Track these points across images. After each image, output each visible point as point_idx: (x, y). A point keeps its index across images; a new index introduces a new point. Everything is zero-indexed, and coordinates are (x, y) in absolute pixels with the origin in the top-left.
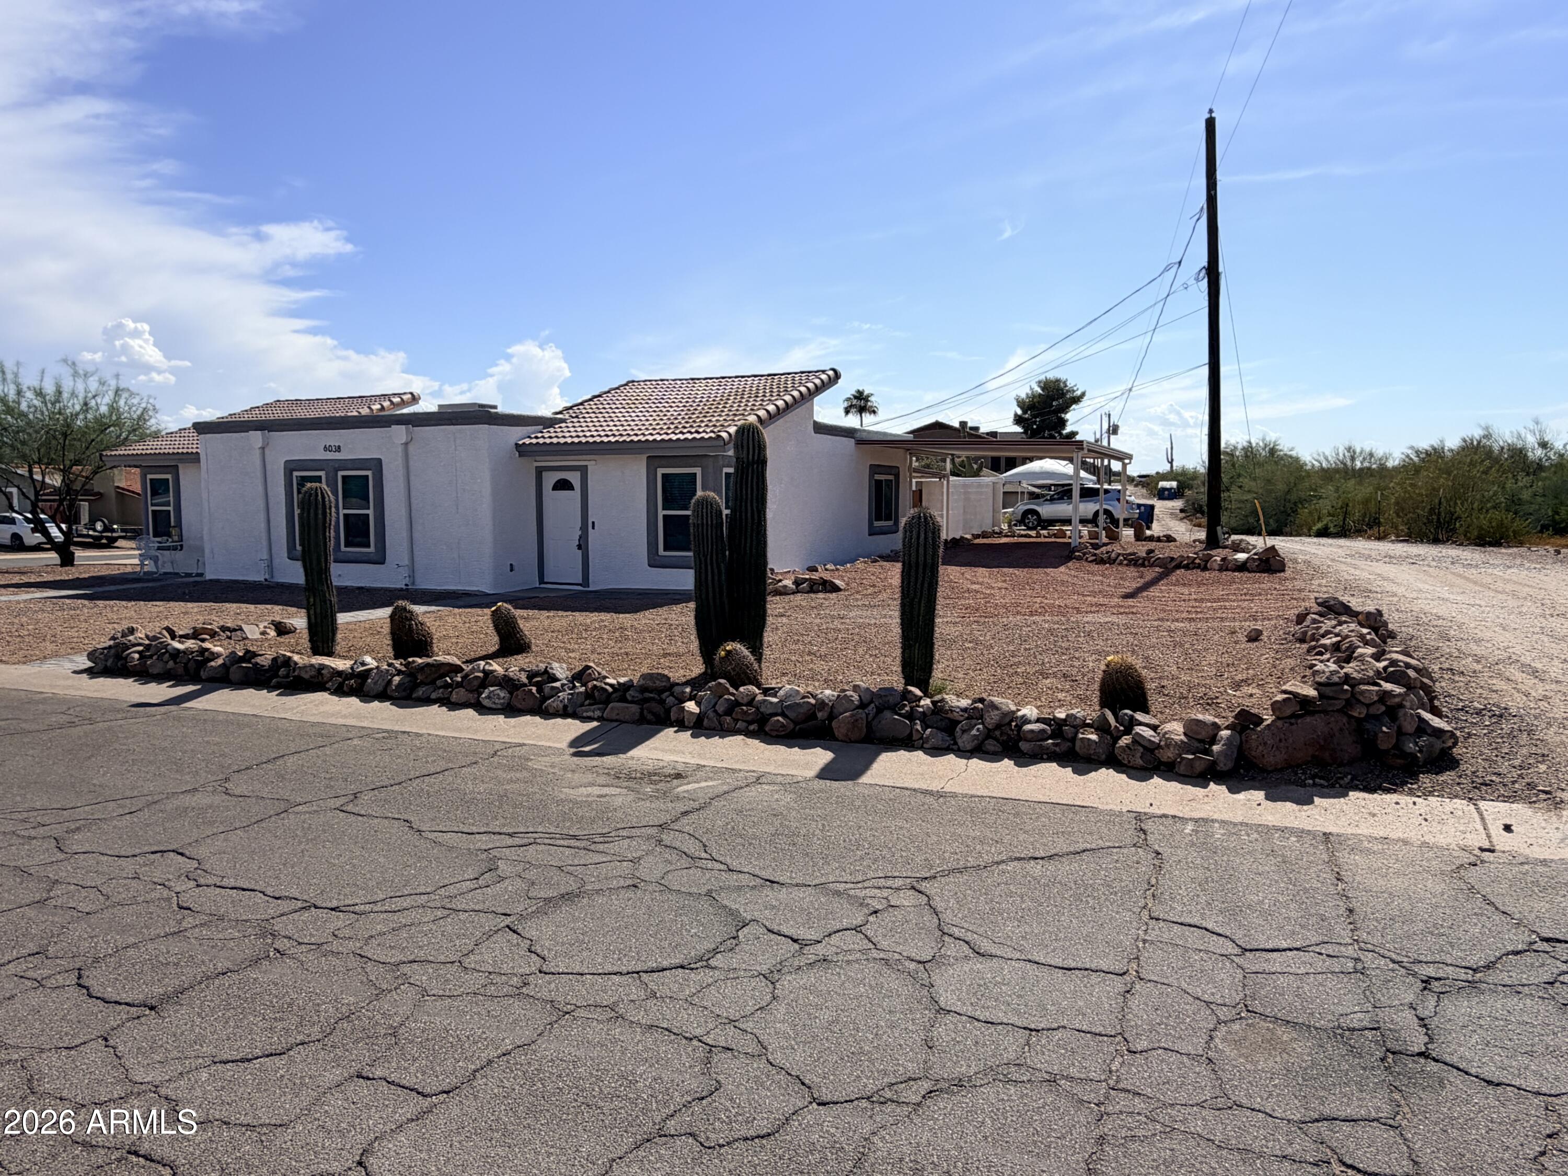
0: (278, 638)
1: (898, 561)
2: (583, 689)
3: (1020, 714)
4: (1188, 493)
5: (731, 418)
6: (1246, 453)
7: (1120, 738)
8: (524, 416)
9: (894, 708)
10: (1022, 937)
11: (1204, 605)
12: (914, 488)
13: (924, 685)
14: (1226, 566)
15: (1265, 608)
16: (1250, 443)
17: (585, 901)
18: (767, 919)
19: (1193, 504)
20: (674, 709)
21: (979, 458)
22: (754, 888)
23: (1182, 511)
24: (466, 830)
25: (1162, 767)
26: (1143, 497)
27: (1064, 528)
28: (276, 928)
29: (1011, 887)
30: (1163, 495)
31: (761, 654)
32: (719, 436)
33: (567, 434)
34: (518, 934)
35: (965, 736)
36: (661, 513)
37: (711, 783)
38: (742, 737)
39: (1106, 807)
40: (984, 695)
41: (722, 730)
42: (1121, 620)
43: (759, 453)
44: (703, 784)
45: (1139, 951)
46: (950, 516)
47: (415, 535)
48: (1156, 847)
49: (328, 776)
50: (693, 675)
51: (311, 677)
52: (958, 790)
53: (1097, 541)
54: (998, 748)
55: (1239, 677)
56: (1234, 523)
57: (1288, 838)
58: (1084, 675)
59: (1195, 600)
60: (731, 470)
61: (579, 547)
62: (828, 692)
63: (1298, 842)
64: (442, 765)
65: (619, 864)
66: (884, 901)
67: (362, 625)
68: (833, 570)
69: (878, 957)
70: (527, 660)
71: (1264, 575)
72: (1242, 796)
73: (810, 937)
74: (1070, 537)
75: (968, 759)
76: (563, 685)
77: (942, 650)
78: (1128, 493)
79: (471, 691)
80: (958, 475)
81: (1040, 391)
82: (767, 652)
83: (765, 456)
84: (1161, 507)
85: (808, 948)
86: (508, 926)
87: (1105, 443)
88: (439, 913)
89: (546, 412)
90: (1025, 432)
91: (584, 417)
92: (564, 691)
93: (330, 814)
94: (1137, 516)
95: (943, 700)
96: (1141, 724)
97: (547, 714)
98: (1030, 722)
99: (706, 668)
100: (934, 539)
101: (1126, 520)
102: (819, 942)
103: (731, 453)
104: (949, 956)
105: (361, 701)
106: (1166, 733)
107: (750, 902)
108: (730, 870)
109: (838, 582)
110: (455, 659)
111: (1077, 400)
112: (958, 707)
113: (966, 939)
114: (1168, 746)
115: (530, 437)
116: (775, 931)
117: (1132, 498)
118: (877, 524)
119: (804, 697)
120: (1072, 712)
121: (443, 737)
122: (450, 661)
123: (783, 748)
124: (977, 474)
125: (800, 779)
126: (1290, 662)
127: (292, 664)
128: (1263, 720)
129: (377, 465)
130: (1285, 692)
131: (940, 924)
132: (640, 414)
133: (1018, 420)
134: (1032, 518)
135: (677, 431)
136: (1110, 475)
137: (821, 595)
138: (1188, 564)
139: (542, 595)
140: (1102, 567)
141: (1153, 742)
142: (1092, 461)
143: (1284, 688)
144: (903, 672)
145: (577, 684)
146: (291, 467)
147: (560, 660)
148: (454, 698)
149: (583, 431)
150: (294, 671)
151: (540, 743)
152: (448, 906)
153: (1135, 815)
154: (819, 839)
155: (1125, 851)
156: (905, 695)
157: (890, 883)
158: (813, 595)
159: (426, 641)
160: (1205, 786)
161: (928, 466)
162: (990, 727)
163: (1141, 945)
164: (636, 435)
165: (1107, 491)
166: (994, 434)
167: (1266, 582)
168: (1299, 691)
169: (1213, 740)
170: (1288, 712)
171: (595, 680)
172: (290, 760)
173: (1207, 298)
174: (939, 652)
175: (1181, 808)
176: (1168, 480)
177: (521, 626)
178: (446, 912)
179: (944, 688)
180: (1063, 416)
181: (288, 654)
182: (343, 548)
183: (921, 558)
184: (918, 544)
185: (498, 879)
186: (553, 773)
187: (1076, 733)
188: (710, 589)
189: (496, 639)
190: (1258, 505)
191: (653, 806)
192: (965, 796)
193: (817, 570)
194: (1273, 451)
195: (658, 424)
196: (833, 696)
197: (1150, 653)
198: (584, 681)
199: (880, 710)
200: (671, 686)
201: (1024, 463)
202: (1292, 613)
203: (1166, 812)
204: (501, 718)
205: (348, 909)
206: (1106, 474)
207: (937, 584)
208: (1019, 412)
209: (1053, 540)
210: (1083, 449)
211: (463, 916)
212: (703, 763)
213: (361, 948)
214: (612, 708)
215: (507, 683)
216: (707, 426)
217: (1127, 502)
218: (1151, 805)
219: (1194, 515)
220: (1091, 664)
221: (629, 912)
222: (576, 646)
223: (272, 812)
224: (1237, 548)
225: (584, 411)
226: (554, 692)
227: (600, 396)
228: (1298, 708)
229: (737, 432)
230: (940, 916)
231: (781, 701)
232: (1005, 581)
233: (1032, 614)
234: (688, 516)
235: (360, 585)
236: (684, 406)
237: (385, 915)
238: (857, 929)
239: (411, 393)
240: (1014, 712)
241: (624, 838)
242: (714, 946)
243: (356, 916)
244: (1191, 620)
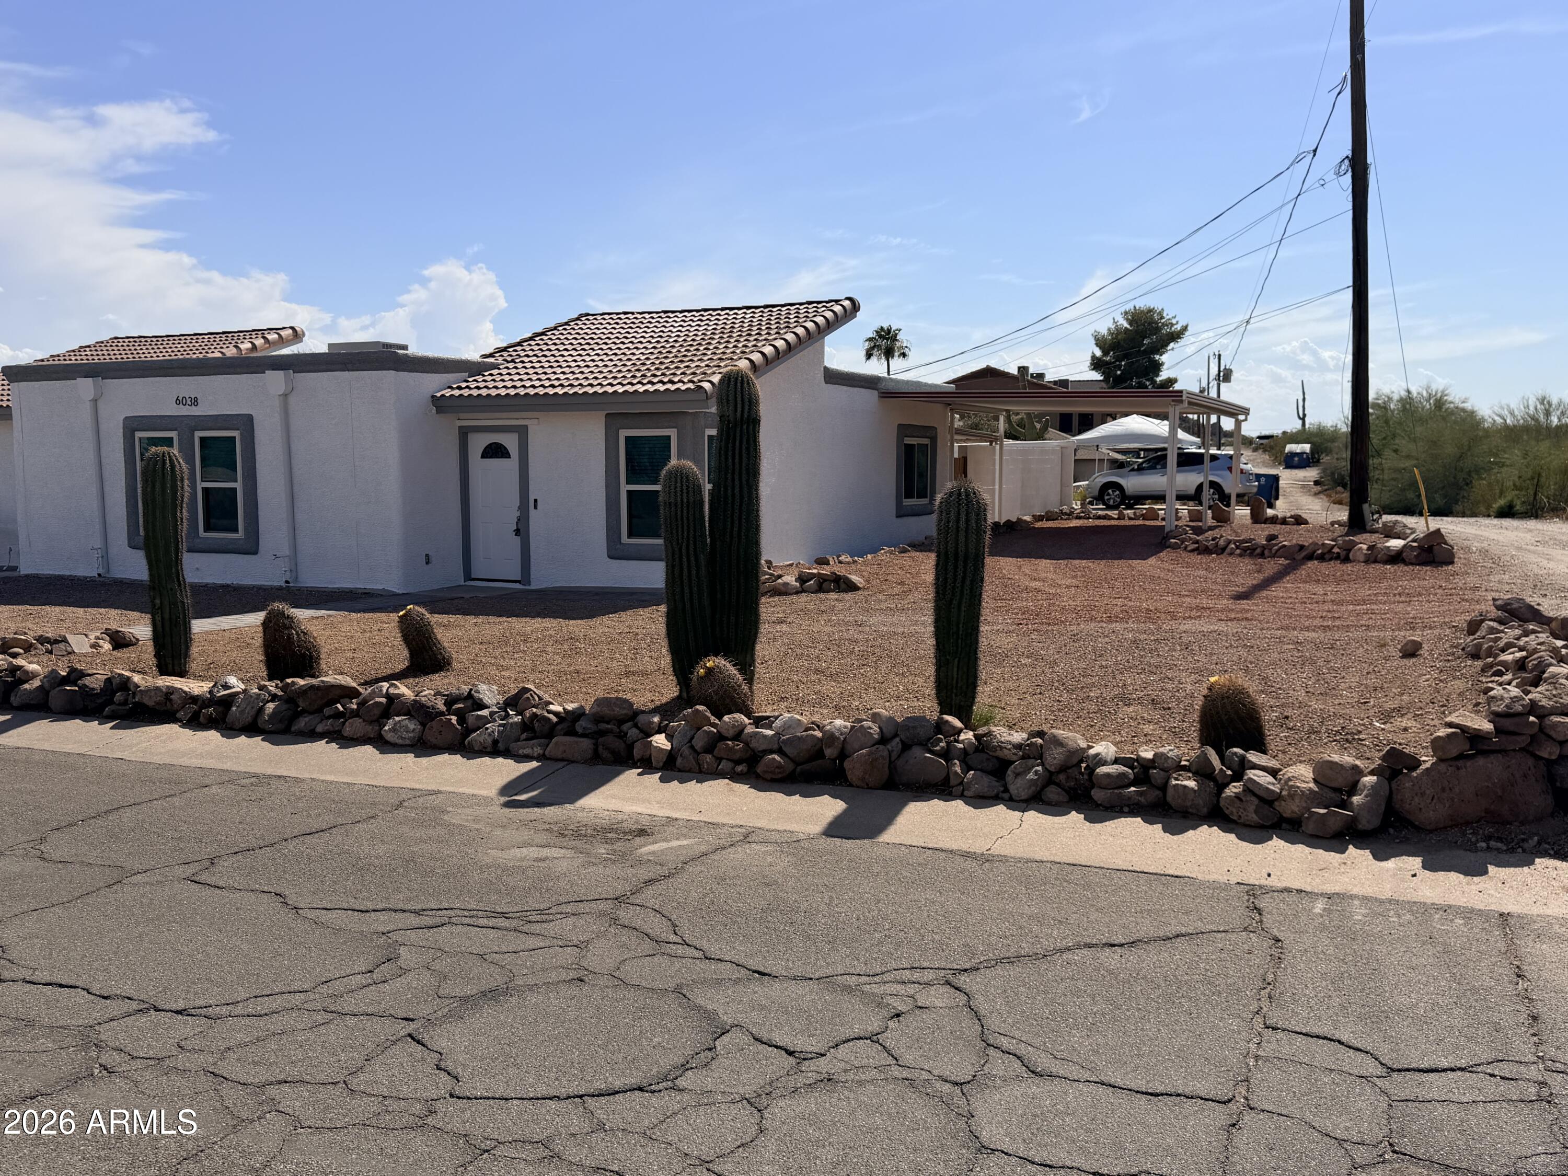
0: (115, 653)
1: (930, 551)
2: (518, 719)
3: (1092, 752)
4: (1325, 459)
5: (715, 363)
6: (1404, 406)
7: (1227, 785)
8: (443, 359)
9: (926, 744)
10: (1093, 1051)
11: (1344, 608)
12: (956, 455)
13: (964, 712)
14: (1375, 557)
15: (1427, 612)
16: (1409, 392)
17: (514, 1000)
18: (754, 1024)
19: (1333, 474)
20: (638, 745)
21: (1043, 415)
22: (738, 981)
23: (1317, 483)
24: (356, 907)
25: (1284, 825)
26: (1265, 465)
27: (1156, 507)
28: (103, 1037)
29: (1080, 983)
30: (1293, 462)
31: (753, 673)
32: (701, 387)
33: (501, 384)
34: (424, 1045)
35: (1019, 781)
36: (625, 488)
37: (685, 842)
38: (727, 781)
39: (1207, 878)
40: (1045, 728)
41: (700, 772)
42: (1232, 628)
43: (750, 409)
44: (675, 843)
45: (1250, 1070)
46: (1003, 491)
47: (299, 517)
48: (1275, 932)
49: (176, 835)
50: (664, 700)
51: (158, 703)
52: (1008, 851)
53: (1200, 524)
54: (1064, 797)
55: (1390, 705)
56: (1386, 499)
57: (1452, 921)
58: (1179, 701)
59: (1332, 601)
60: (713, 432)
61: (517, 532)
62: (839, 722)
63: (1465, 925)
64: (329, 819)
65: (560, 950)
66: (910, 1001)
67: (227, 634)
68: (848, 563)
69: (900, 1076)
70: (446, 681)
71: (1425, 568)
72: (1391, 864)
73: (810, 1049)
74: (1163, 519)
75: (1023, 811)
76: (492, 714)
77: (990, 667)
78: (1243, 460)
79: (371, 722)
80: (1015, 438)
81: (1126, 325)
82: (759, 669)
83: (757, 412)
84: (1287, 477)
85: (806, 1063)
86: (410, 1035)
87: (1213, 394)
88: (320, 1018)
89: (474, 355)
90: (1106, 380)
91: (523, 362)
92: (495, 721)
93: (177, 886)
94: (1255, 490)
95: (989, 734)
96: (1255, 767)
97: (470, 751)
98: (1105, 763)
99: (681, 690)
100: (978, 521)
101: (1238, 496)
102: (823, 1055)
103: (714, 410)
104: (995, 1076)
105: (223, 736)
106: (1289, 779)
107: (733, 1001)
108: (706, 958)
109: (854, 578)
110: (349, 679)
111: (1176, 336)
112: (1010, 743)
113: (1018, 1052)
114: (1292, 796)
115: (450, 387)
116: (764, 1040)
117: (1249, 466)
118: (908, 502)
119: (807, 729)
120: (1161, 750)
121: (331, 783)
122: (343, 683)
123: (780, 796)
124: (1040, 436)
125: (801, 836)
126: (1459, 685)
127: (132, 687)
128: (1419, 763)
129: (246, 423)
130: (1450, 725)
131: (983, 1032)
132: (596, 358)
133: (1096, 364)
134: (1113, 495)
135: (645, 381)
136: (1219, 436)
137: (833, 596)
138: (1323, 555)
139: (467, 596)
140: (1204, 559)
141: (1273, 791)
142: (1195, 417)
143: (1448, 719)
144: (938, 697)
145: (511, 713)
146: (132, 425)
147: (488, 680)
148: (347, 730)
149: (521, 380)
150: (134, 697)
151: (461, 790)
152: (332, 1008)
153: (1247, 888)
154: (824, 916)
155: (1233, 936)
156: (940, 726)
157: (917, 976)
158: (822, 596)
159: (311, 657)
160: (1342, 851)
161: (976, 426)
162: (1052, 769)
163: (1252, 1062)
164: (591, 385)
165: (1214, 458)
166: (1064, 383)
167: (1428, 577)
168: (1469, 724)
169: (1353, 788)
170: (1454, 752)
171: (534, 706)
172: (127, 814)
173: (1350, 198)
174: (985, 669)
175: (1309, 880)
176: (1298, 443)
177: (439, 637)
178: (330, 1016)
179: (991, 718)
180: (1157, 357)
181: (127, 673)
182: (202, 533)
183: (961, 548)
184: (958, 527)
185: (399, 973)
186: (477, 830)
187: (1169, 778)
188: (687, 591)
189: (406, 653)
190: (1418, 477)
191: (608, 872)
192: (1019, 860)
193: (828, 564)
194: (1440, 403)
195: (620, 371)
196: (846, 727)
197: (1270, 672)
198: (520, 707)
199: (906, 747)
200: (633, 715)
201: (1104, 422)
202: (1462, 620)
203: (1289, 885)
204: (411, 756)
205: (198, 1011)
206: (1213, 434)
207: (982, 580)
208: (1098, 353)
209: (1140, 522)
210: (1181, 402)
211: (351, 1021)
212: (675, 815)
213: (215, 1064)
214: (556, 743)
215: (418, 711)
216: (683, 373)
217: (1242, 471)
218: (1269, 875)
219: (1333, 488)
220: (1189, 687)
221: (572, 1014)
222: (512, 663)
223: (101, 884)
224: (1390, 532)
225: (523, 354)
226: (480, 724)
227: (543, 334)
228: (1468, 747)
229: (721, 381)
230: (984, 1022)
231: (777, 734)
232: (1076, 577)
233: (1110, 620)
234: (657, 492)
235: (224, 582)
236: (654, 348)
237: (247, 1020)
238: (873, 1038)
239: (292, 328)
240: (1084, 750)
241: (568, 915)
242: (682, 1060)
243: (210, 1021)
244: (1326, 628)
